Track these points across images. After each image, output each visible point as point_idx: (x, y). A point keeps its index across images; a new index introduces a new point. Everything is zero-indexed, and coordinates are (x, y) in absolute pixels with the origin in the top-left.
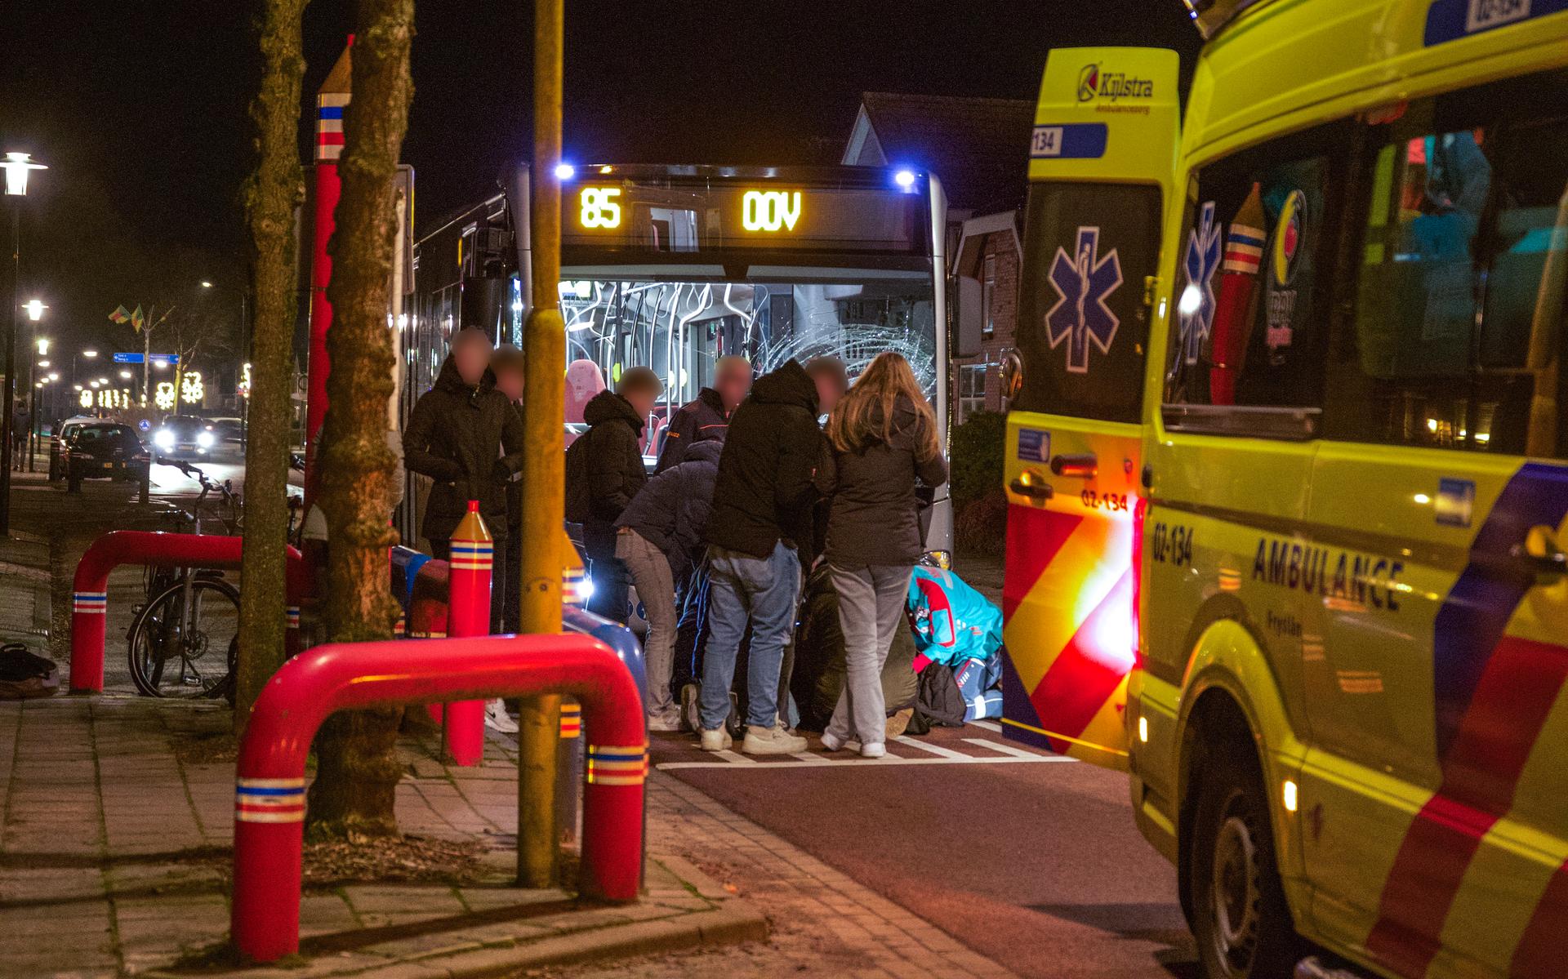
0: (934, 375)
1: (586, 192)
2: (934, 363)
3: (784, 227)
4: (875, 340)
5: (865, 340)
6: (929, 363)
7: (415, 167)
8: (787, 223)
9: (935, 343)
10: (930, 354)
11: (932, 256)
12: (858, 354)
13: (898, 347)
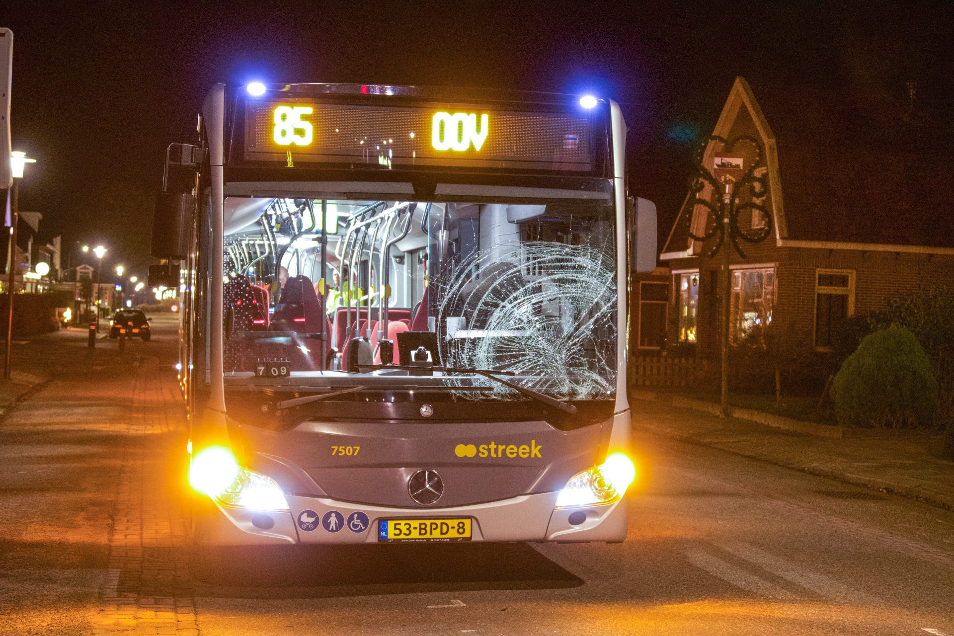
0: (615, 291)
1: (279, 110)
2: (615, 279)
3: (472, 148)
4: (559, 257)
5: (550, 257)
6: (610, 279)
7: (12, 30)
8: (474, 144)
9: (616, 260)
10: (611, 271)
11: (613, 177)
12: (537, 271)
13: (581, 264)
